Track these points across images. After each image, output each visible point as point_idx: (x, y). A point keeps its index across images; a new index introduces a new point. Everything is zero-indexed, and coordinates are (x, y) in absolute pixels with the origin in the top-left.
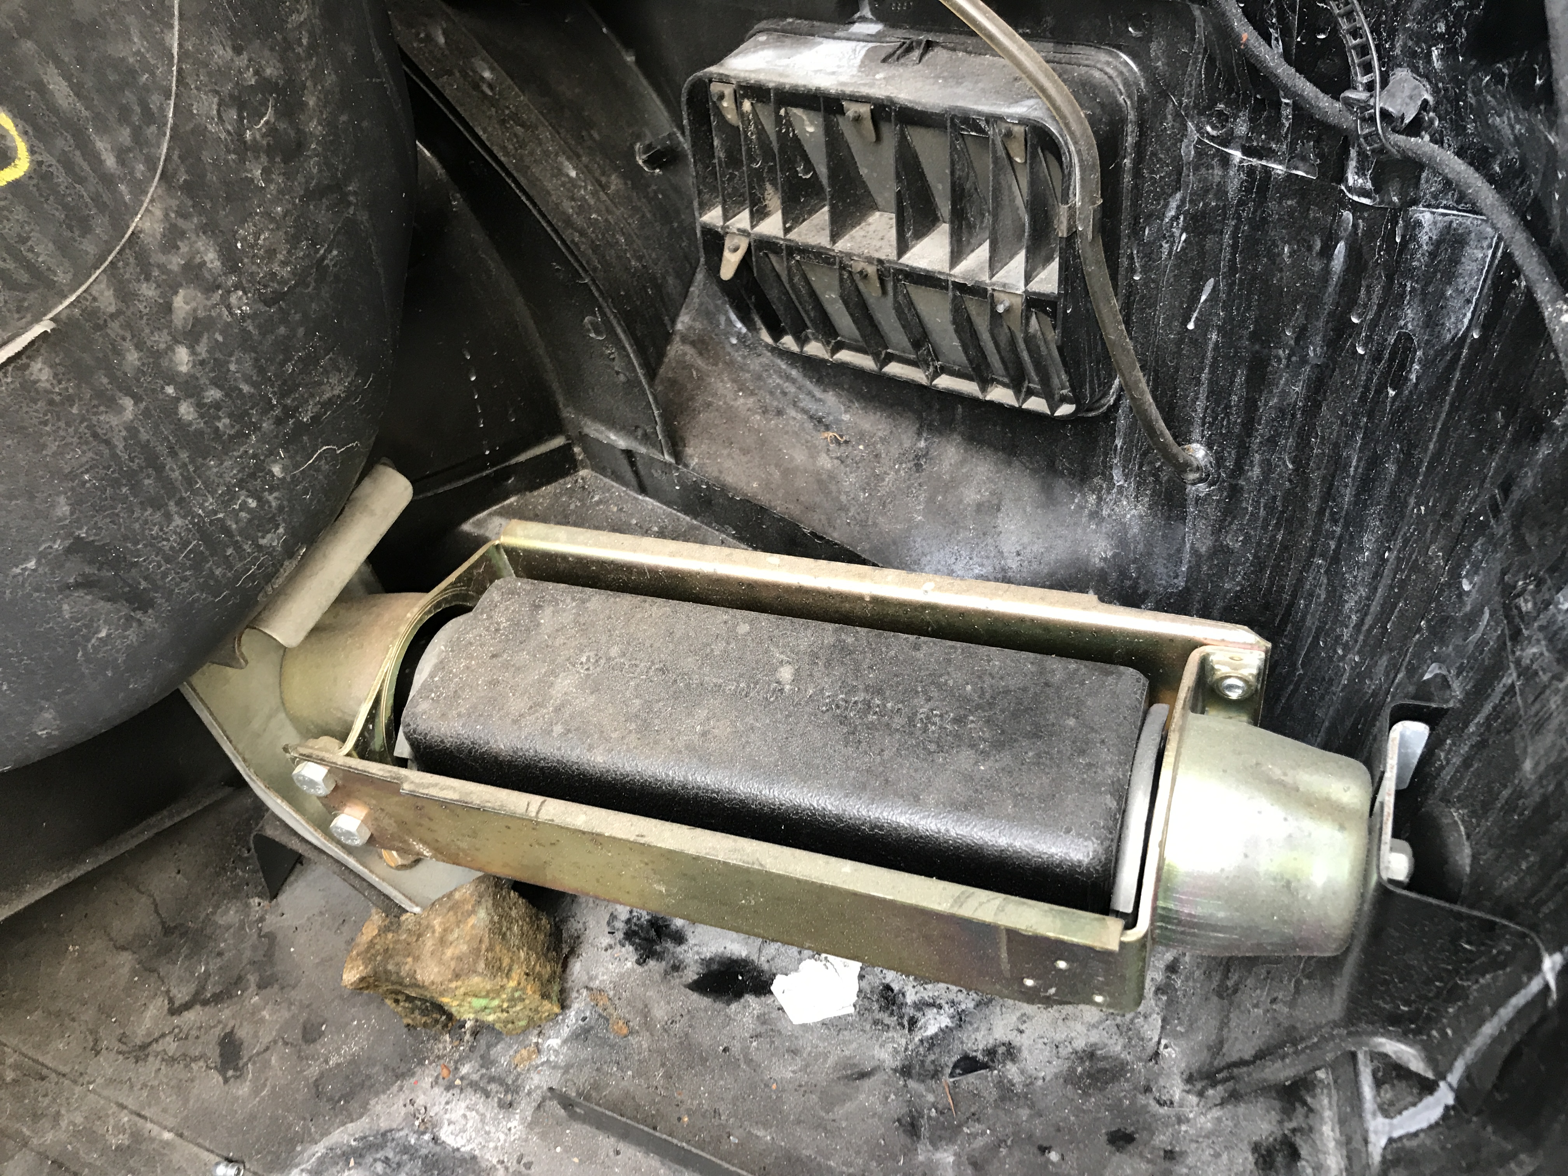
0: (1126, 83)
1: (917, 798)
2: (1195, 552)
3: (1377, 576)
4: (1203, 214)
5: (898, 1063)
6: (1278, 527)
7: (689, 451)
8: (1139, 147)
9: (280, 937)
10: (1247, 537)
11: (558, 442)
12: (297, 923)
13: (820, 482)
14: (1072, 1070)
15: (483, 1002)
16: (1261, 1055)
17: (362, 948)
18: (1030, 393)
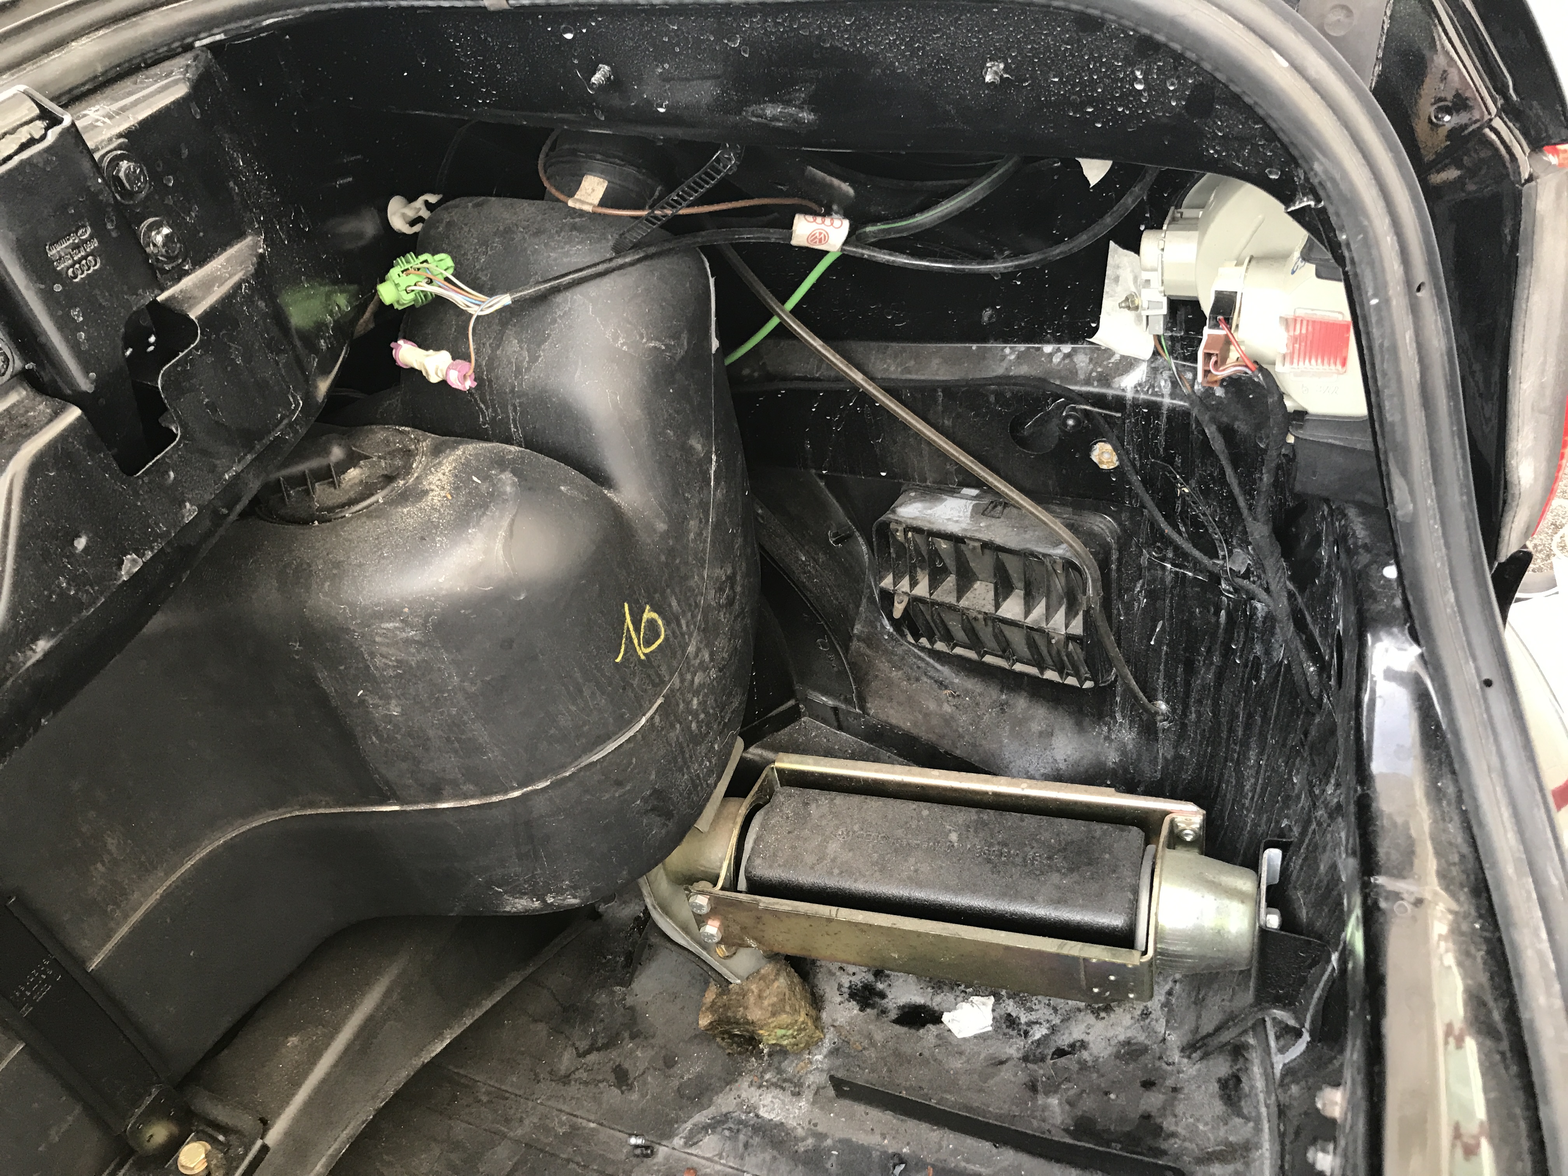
0: (1111, 532)
1: (1033, 898)
2: (1165, 758)
3: (1258, 772)
4: (1154, 590)
5: (1020, 1055)
6: (1207, 745)
7: (869, 705)
8: (1119, 560)
9: (638, 1008)
10: (1192, 750)
11: (792, 703)
12: (646, 999)
13: (946, 721)
14: (1119, 1052)
15: (783, 1032)
16: (1218, 1029)
17: (708, 1005)
18: (1068, 675)
